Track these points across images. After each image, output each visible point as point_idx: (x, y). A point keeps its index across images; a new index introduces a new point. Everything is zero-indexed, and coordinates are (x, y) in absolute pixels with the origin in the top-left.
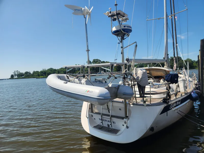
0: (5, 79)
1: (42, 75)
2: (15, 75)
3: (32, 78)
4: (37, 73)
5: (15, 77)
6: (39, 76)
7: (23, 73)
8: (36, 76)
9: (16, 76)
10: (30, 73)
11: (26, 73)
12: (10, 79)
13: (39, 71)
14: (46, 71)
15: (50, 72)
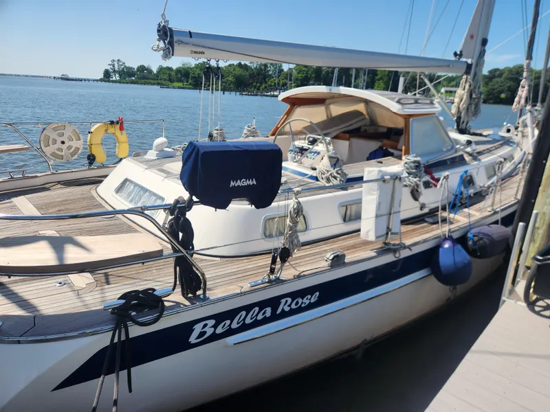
0: (89, 80)
1: (179, 80)
2: (114, 71)
3: (154, 84)
4: (168, 72)
5: (114, 79)
6: (171, 80)
7: (134, 69)
8: (165, 80)
9: (117, 75)
10: (150, 71)
11: (142, 68)
12: (101, 80)
13: (174, 68)
14: (191, 69)
15: (198, 74)
